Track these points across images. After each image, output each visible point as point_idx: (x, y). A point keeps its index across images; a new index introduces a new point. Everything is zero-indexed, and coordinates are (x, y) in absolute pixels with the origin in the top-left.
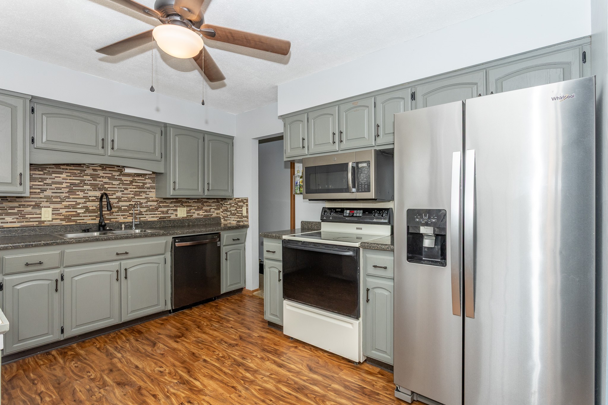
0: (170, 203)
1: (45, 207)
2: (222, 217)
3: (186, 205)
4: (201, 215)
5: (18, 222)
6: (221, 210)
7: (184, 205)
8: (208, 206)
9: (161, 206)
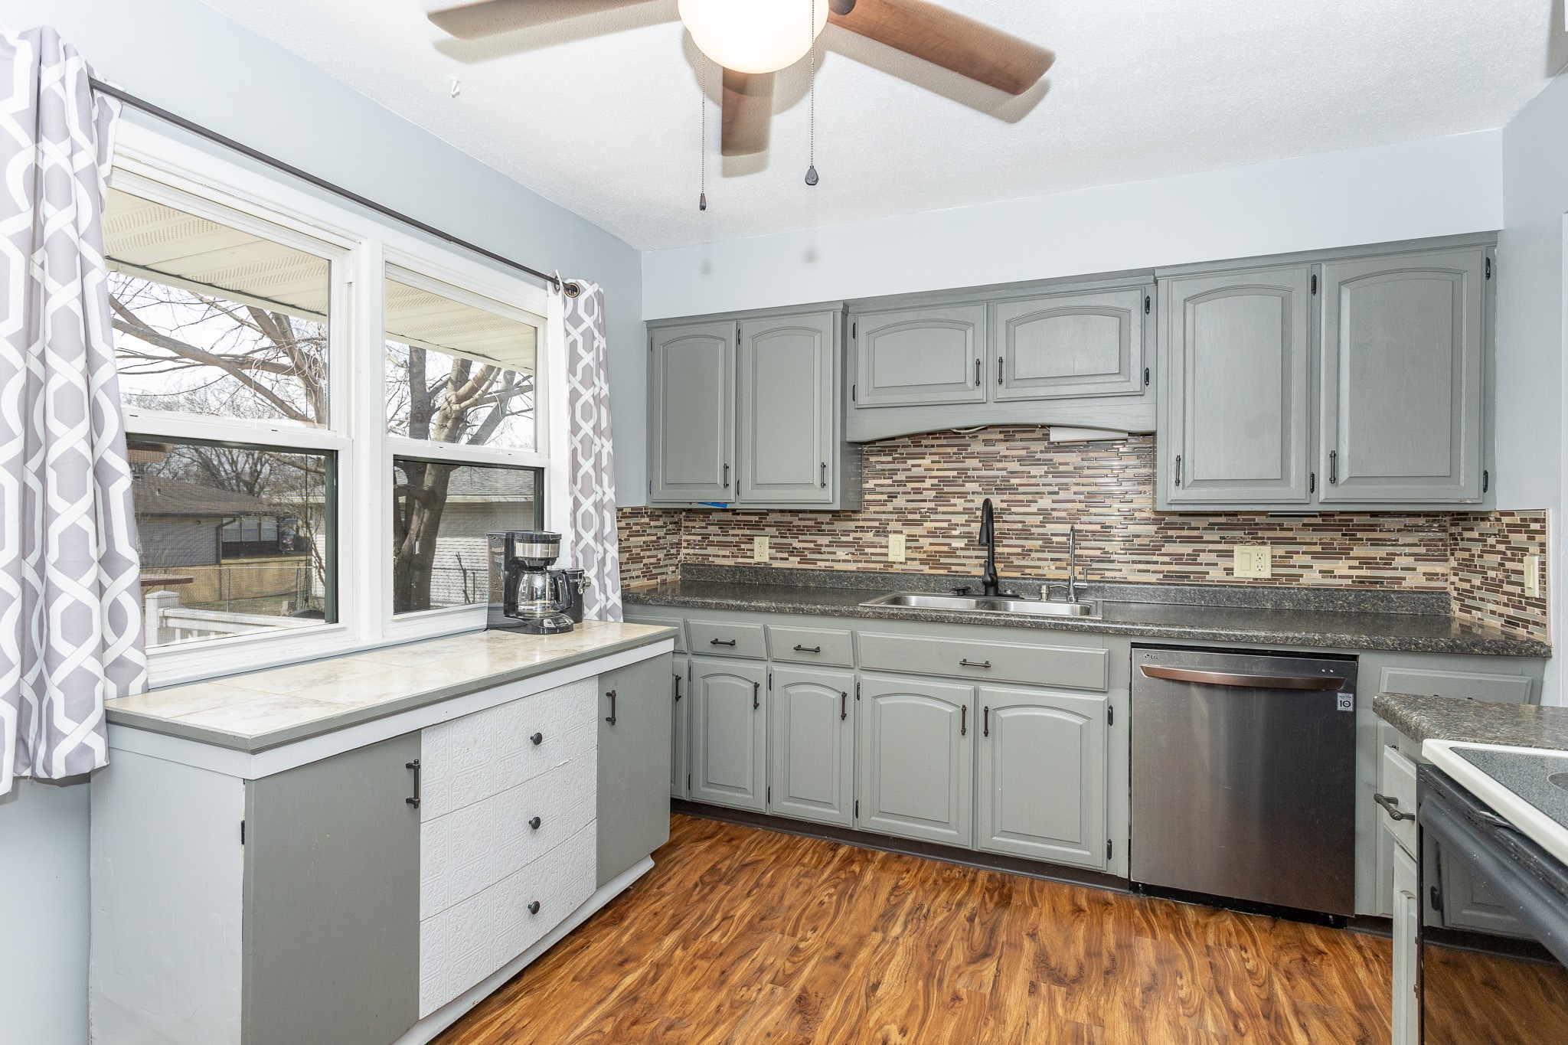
0: (1205, 529)
1: (895, 532)
2: (1455, 594)
3: (1268, 538)
4: (1341, 577)
5: (854, 561)
6: (1453, 563)
7: (1263, 538)
8: (1375, 542)
9: (1172, 537)
